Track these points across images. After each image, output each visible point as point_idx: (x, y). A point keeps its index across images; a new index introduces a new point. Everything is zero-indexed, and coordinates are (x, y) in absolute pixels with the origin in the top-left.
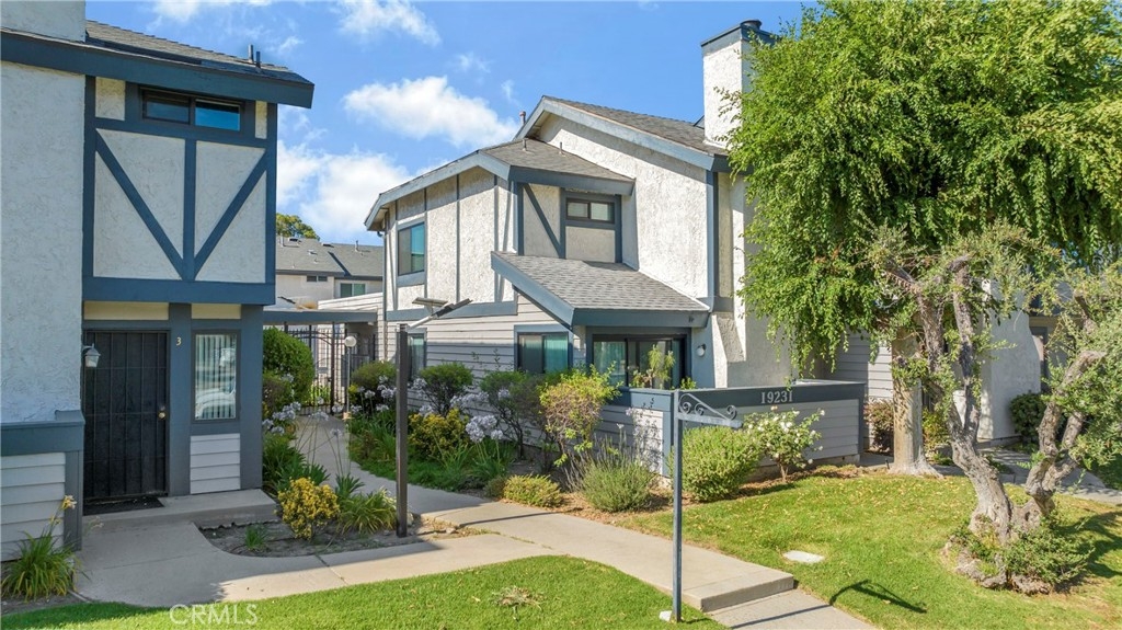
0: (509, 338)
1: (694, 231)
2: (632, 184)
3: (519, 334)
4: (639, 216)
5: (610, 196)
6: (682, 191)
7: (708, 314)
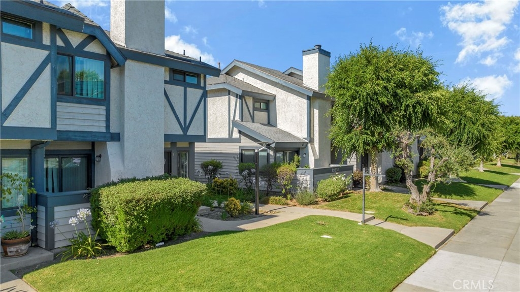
0: (238, 151)
1: (301, 115)
2: (274, 97)
3: (242, 150)
4: (277, 108)
5: (266, 100)
6: (297, 101)
7: (307, 143)
